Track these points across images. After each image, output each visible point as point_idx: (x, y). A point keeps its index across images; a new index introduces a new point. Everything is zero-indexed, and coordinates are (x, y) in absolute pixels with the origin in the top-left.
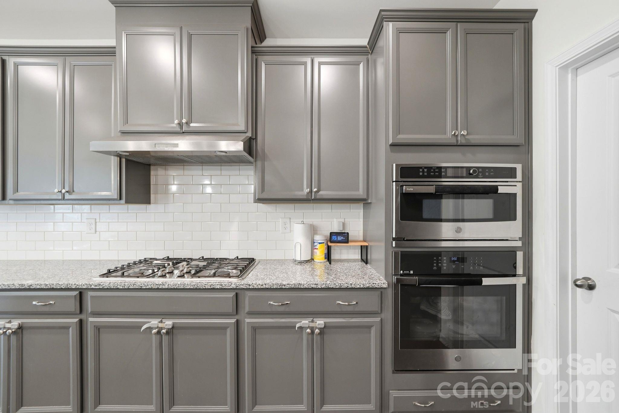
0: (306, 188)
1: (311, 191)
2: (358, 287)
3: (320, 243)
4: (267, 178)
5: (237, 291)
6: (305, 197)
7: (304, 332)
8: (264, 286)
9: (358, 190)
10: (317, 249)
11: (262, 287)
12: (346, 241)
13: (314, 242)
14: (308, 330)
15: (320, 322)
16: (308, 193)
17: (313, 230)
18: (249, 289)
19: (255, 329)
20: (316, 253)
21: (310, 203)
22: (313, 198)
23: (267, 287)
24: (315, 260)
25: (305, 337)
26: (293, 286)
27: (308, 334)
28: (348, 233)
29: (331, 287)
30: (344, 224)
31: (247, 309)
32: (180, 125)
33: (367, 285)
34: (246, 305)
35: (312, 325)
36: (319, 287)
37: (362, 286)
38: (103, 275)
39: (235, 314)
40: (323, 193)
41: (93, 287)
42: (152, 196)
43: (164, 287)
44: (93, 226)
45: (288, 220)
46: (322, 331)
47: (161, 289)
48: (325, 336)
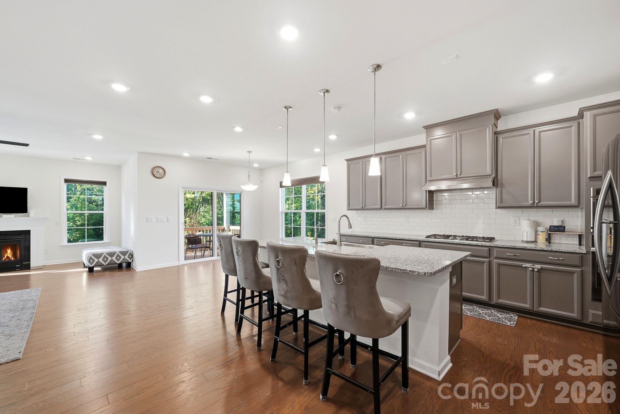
0: (530, 201)
1: (534, 202)
2: (564, 251)
3: (541, 232)
4: (504, 196)
5: (490, 248)
6: (530, 206)
7: (528, 270)
8: (505, 246)
9: (571, 201)
10: (540, 235)
11: (503, 246)
12: (564, 231)
13: (537, 231)
14: (530, 269)
15: (538, 266)
16: (531, 203)
17: (536, 224)
18: (496, 247)
19: (499, 265)
20: (539, 237)
21: (534, 208)
22: (535, 206)
23: (506, 246)
24: (538, 242)
25: (528, 273)
26: (521, 247)
27: (530, 270)
28: (564, 227)
29: (545, 250)
30: (562, 221)
31: (495, 256)
32: (457, 175)
33: (571, 251)
34: (495, 253)
35: (532, 267)
36: (537, 249)
37: (567, 251)
38: (426, 238)
39: (489, 257)
40: (542, 203)
41: (425, 240)
42: (435, 206)
43: (455, 243)
44: (407, 220)
45: (518, 218)
46: (540, 270)
47: (453, 243)
48: (541, 274)
